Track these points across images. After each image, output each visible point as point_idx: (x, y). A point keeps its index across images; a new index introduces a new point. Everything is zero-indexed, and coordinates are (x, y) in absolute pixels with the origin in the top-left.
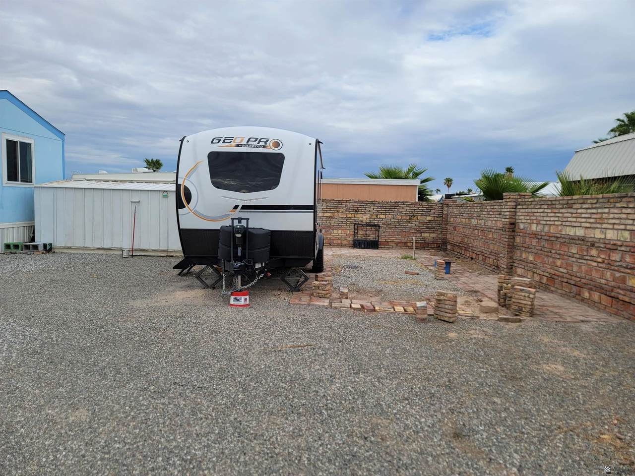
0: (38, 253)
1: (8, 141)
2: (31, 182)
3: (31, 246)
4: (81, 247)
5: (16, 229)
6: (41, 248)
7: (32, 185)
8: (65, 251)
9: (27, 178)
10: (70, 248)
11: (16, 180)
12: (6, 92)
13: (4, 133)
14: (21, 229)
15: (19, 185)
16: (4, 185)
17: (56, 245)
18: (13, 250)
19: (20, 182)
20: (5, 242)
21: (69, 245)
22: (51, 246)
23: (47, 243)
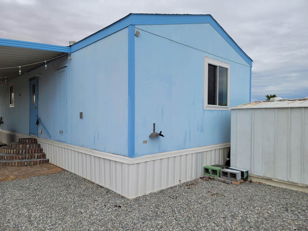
0: (236, 183)
1: (210, 65)
2: (226, 105)
3: (229, 174)
4: (285, 181)
5: (213, 152)
6: (239, 177)
7: (228, 108)
8: (263, 182)
9: (223, 102)
10: (270, 180)
11: (214, 103)
12: (209, 17)
13: (207, 57)
14: (217, 152)
15: (216, 107)
16: (205, 108)
17: (253, 173)
18: (211, 175)
19: (217, 106)
20: (204, 165)
21: (269, 176)
22: (248, 173)
23: (244, 171)
